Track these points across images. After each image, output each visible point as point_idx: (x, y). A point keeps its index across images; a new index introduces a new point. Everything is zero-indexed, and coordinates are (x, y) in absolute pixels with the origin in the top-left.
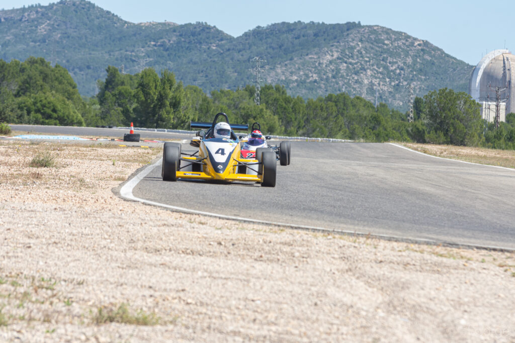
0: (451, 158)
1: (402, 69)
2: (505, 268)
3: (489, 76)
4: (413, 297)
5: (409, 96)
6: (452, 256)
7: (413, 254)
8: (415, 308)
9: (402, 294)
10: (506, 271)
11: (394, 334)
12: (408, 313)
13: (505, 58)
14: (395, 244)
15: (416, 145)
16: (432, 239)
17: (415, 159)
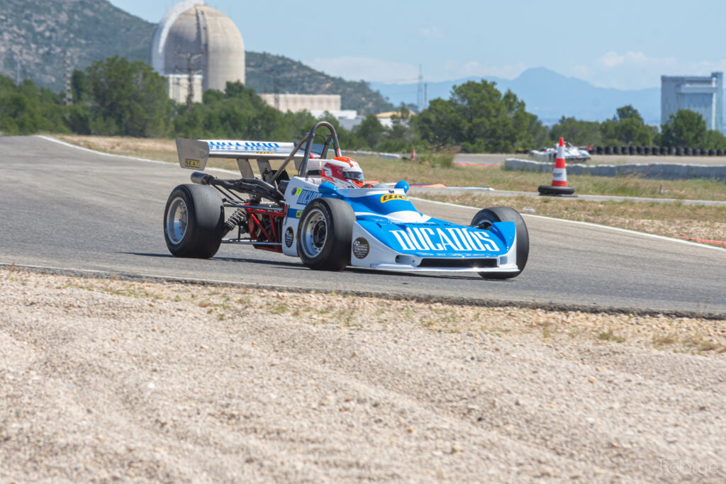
0: (126, 154)
1: (53, 30)
2: (209, 308)
3: (176, 37)
4: (79, 351)
5: (65, 68)
6: (132, 293)
7: (77, 292)
8: (84, 368)
9: (64, 349)
10: (210, 312)
11: (54, 406)
12: (73, 375)
13: (199, 12)
14: (51, 278)
15: (76, 138)
16: (105, 269)
17: (75, 157)
